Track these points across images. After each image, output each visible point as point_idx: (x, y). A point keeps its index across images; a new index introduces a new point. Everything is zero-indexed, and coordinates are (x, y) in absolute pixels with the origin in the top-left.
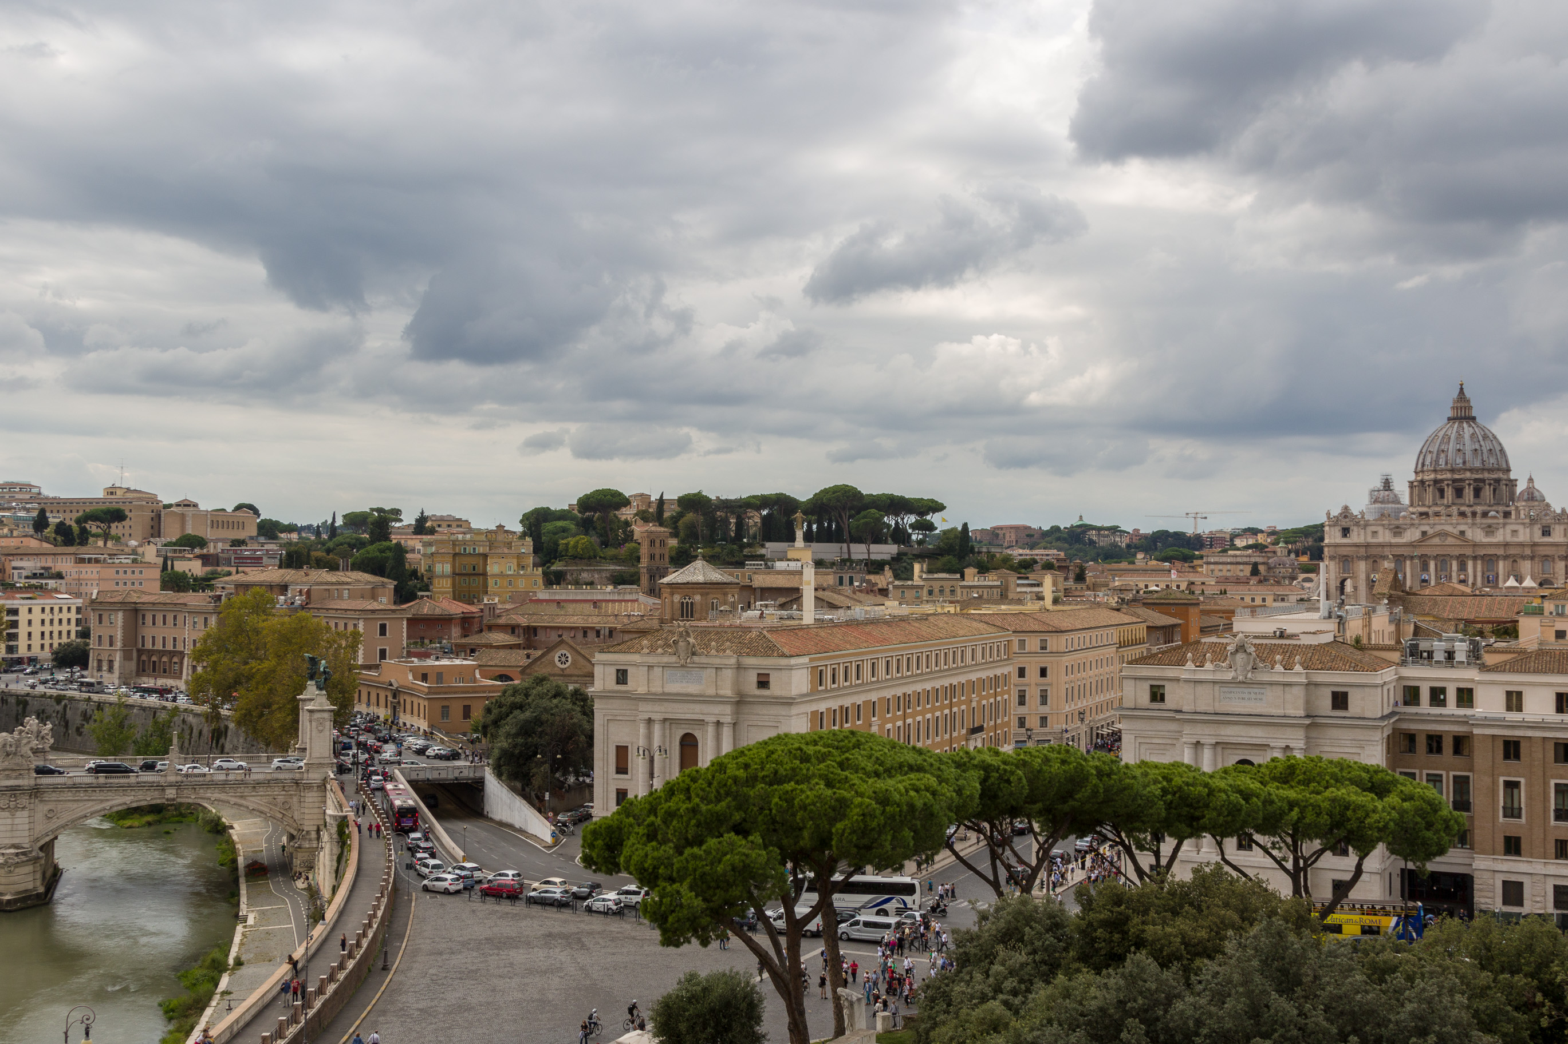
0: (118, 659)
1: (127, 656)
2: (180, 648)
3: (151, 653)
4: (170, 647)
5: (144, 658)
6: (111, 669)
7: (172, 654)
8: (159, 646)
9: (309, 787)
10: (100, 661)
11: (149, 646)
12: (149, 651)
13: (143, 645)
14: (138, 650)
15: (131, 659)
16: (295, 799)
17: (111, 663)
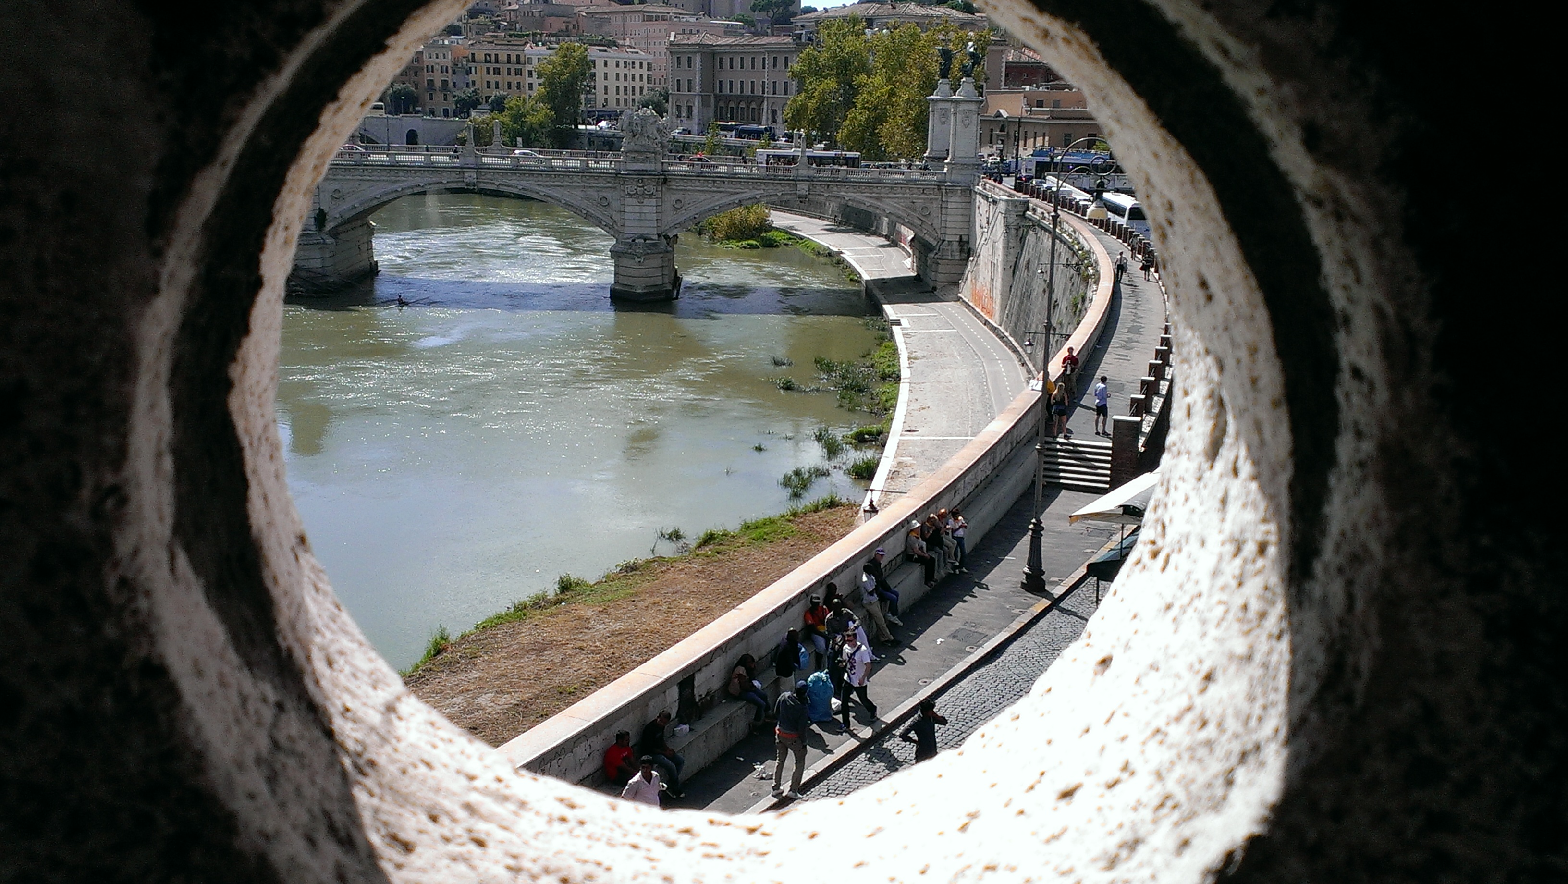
0: (696, 104)
1: (705, 103)
2: (758, 92)
3: (728, 99)
4: (748, 92)
5: (722, 104)
6: (689, 116)
7: (750, 99)
8: (737, 91)
9: (950, 191)
10: (679, 108)
11: (726, 91)
12: (726, 96)
13: (721, 91)
14: (716, 96)
15: (709, 106)
16: (935, 205)
17: (690, 109)
